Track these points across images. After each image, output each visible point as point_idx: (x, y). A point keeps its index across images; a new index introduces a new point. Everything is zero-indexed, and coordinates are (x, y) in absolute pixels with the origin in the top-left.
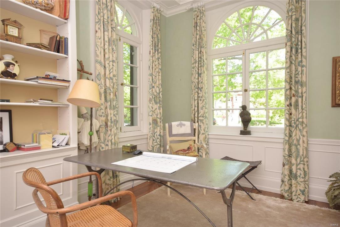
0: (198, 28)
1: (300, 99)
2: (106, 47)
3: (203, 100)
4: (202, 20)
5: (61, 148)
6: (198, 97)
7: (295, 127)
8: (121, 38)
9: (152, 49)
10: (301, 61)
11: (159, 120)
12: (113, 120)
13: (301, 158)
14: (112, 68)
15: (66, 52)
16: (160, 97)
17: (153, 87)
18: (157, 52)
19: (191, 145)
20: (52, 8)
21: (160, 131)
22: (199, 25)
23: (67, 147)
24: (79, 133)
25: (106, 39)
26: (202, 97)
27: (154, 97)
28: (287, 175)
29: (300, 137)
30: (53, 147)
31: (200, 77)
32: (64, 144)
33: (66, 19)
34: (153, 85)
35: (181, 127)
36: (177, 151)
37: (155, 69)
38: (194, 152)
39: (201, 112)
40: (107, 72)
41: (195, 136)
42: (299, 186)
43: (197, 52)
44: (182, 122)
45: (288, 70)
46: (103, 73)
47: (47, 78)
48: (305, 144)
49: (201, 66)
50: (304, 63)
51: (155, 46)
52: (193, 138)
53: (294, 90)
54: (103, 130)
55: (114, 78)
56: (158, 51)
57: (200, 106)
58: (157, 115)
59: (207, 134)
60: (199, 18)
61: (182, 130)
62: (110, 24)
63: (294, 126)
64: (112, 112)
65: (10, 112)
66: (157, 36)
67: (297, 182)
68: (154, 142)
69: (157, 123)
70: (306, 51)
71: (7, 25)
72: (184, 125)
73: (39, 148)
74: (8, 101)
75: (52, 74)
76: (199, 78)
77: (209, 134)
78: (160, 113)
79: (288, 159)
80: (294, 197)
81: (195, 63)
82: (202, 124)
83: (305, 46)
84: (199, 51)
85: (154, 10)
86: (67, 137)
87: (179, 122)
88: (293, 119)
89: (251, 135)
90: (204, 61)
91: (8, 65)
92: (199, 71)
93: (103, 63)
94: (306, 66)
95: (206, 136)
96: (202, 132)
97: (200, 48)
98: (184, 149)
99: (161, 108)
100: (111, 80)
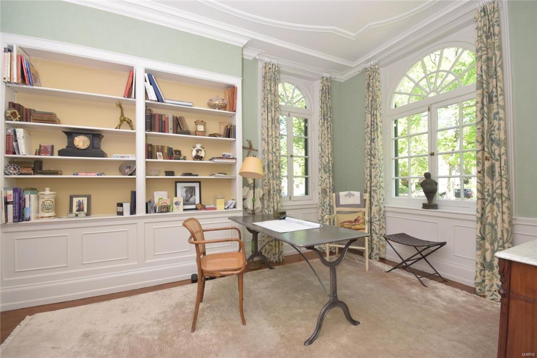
0: (370, 89)
1: (497, 164)
2: (270, 126)
3: (377, 168)
4: (375, 80)
5: (230, 210)
6: (371, 164)
7: (489, 200)
8: (291, 114)
9: (321, 119)
10: (498, 113)
11: (328, 190)
12: (275, 189)
13: (499, 243)
14: (276, 143)
15: (235, 137)
16: (329, 166)
17: (323, 157)
18: (326, 122)
19: (359, 217)
20: (226, 106)
21: (329, 201)
22: (371, 85)
23: (235, 209)
24: (244, 199)
25: (270, 119)
26: (375, 165)
27: (324, 167)
28: (479, 263)
29: (497, 214)
30: (225, 209)
31: (374, 142)
32: (232, 206)
33: (235, 111)
34: (323, 154)
35: (350, 197)
36: (342, 221)
37: (325, 139)
38: (362, 224)
39: (374, 181)
40: (270, 148)
41: (365, 207)
42: (496, 279)
43: (370, 115)
44: (351, 192)
45: (479, 126)
46: (266, 149)
47: (224, 157)
48: (505, 223)
49: (374, 131)
50: (502, 116)
51: (324, 116)
52: (363, 209)
53: (487, 152)
54: (266, 197)
55: (277, 152)
56: (327, 119)
57: (373, 175)
58: (327, 185)
59: (382, 206)
60: (371, 78)
61: (351, 201)
62: (273, 105)
63: (487, 199)
64: (275, 182)
65: (200, 182)
66: (326, 105)
67: (493, 274)
68: (323, 212)
69: (326, 193)
70: (504, 99)
71: (197, 125)
72: (353, 195)
73: (215, 209)
74: (197, 175)
75: (227, 154)
76: (372, 143)
77: (386, 206)
78: (330, 182)
79: (481, 242)
80: (487, 292)
81: (368, 127)
82: (375, 195)
83: (501, 93)
84: (371, 114)
85: (323, 80)
86: (234, 202)
87: (348, 192)
88: (486, 190)
89: (437, 209)
90: (377, 124)
91: (198, 151)
92: (372, 136)
93: (267, 140)
94: (503, 119)
95: (380, 208)
96: (375, 203)
97: (373, 111)
98: (350, 221)
99: (331, 178)
100: (274, 154)
